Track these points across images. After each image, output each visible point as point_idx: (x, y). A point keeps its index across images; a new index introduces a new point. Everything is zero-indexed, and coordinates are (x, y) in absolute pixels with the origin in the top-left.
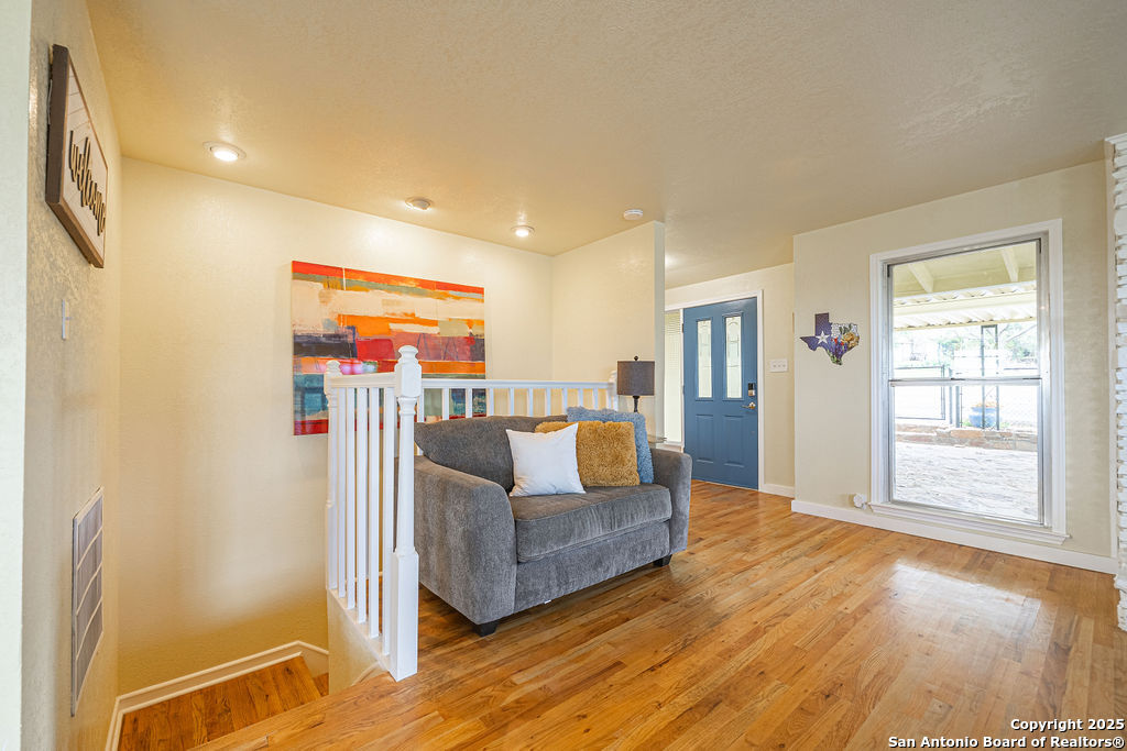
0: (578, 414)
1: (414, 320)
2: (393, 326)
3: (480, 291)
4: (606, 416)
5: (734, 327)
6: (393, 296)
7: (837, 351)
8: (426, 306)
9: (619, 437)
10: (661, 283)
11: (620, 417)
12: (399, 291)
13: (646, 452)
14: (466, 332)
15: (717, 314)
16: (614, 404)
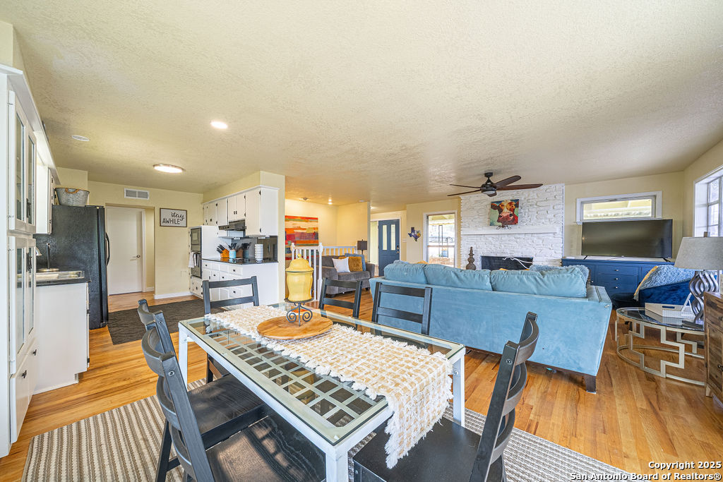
0: (347, 255)
1: (300, 228)
2: (295, 231)
3: (317, 219)
4: (355, 255)
5: (393, 227)
6: (295, 222)
7: (416, 238)
8: (303, 224)
9: (358, 260)
10: (369, 213)
11: (358, 255)
12: (296, 221)
13: (364, 264)
14: (313, 231)
15: (389, 223)
16: (356, 252)
